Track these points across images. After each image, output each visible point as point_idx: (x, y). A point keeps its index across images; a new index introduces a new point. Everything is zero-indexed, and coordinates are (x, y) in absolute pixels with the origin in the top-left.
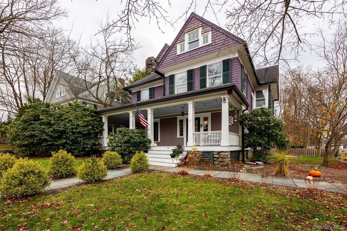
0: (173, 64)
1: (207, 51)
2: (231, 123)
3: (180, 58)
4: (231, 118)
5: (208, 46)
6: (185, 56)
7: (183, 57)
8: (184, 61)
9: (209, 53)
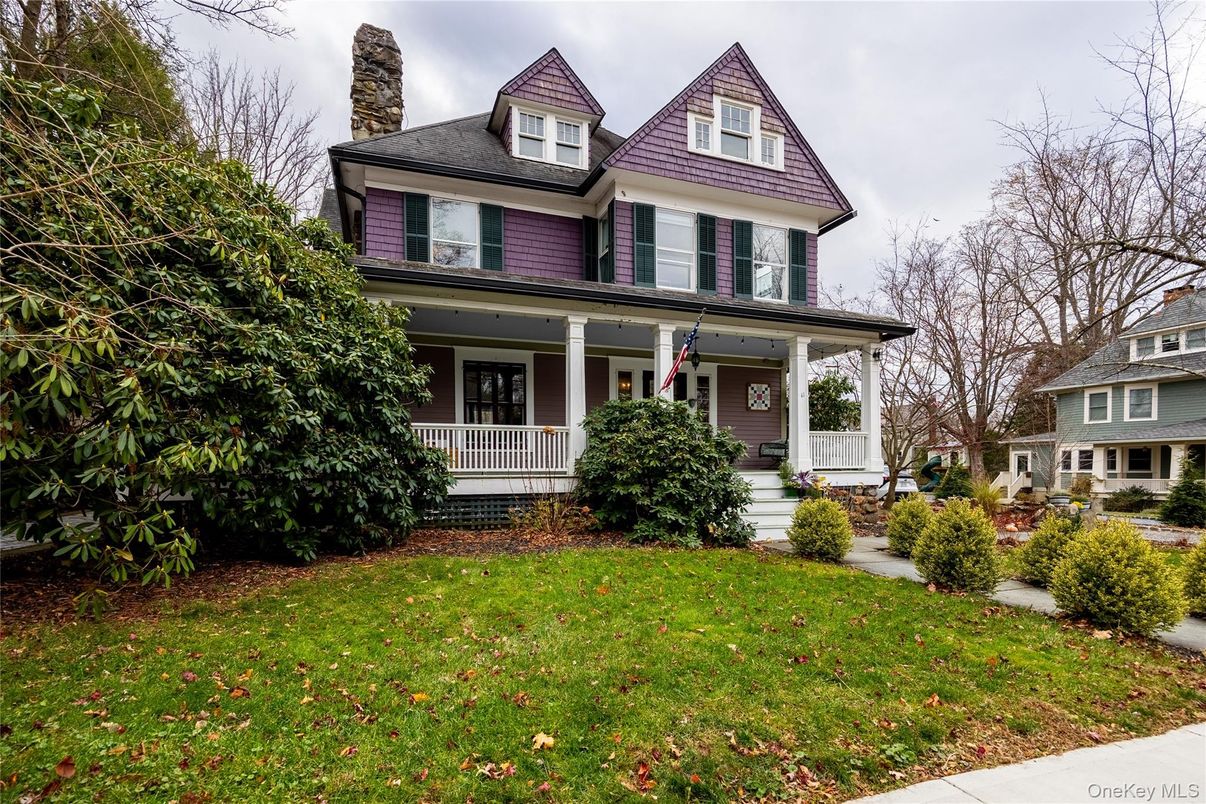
0: (673, 174)
1: (772, 187)
2: (752, 405)
3: (698, 165)
4: (752, 389)
5: (775, 175)
6: (712, 168)
7: (705, 166)
8: (709, 181)
9: (776, 194)
